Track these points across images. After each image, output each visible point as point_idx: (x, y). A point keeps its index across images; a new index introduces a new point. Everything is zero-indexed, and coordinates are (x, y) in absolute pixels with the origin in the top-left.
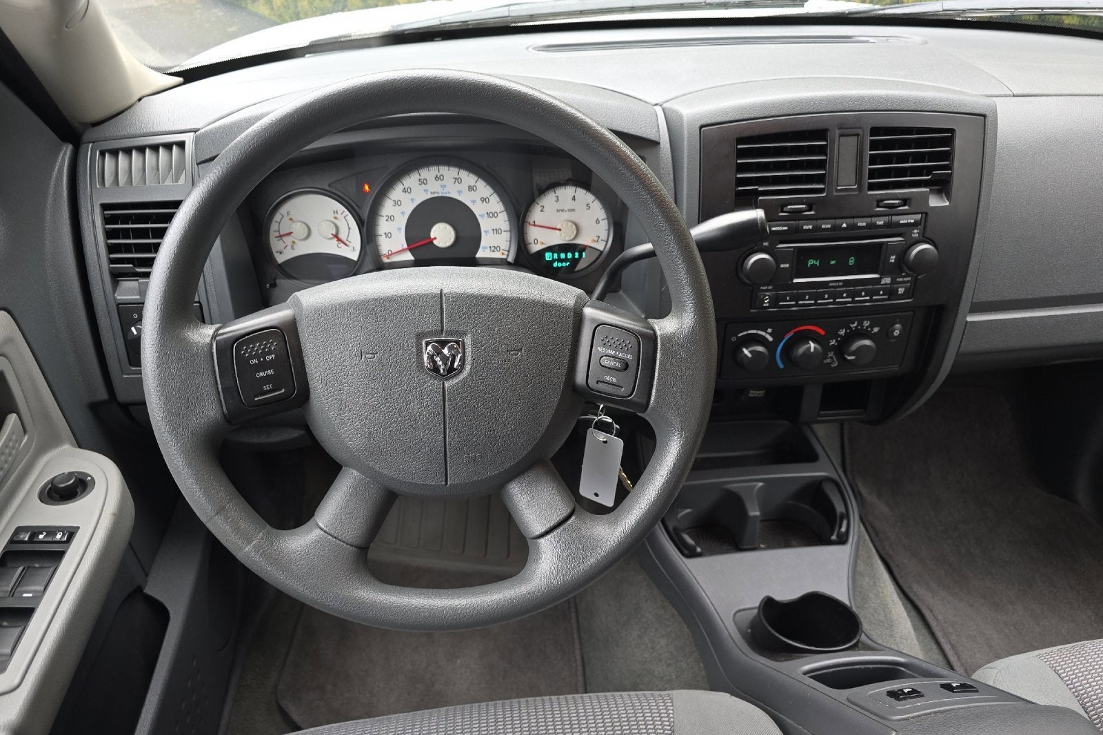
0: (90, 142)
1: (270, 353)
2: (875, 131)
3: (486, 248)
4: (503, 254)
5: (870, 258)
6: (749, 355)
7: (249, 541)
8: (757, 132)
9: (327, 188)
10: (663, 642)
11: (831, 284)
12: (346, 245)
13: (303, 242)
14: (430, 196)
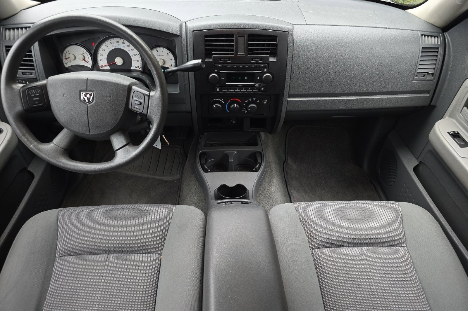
0: (2, 26)
1: (37, 93)
2: (250, 35)
3: (134, 66)
4: (139, 69)
5: (252, 77)
6: (215, 107)
7: (32, 144)
8: (211, 34)
9: (80, 43)
10: (196, 198)
11: (239, 85)
12: (87, 62)
13: (73, 61)
14: (114, 48)
